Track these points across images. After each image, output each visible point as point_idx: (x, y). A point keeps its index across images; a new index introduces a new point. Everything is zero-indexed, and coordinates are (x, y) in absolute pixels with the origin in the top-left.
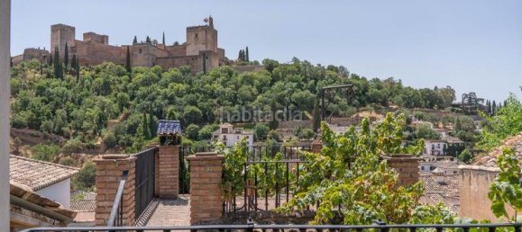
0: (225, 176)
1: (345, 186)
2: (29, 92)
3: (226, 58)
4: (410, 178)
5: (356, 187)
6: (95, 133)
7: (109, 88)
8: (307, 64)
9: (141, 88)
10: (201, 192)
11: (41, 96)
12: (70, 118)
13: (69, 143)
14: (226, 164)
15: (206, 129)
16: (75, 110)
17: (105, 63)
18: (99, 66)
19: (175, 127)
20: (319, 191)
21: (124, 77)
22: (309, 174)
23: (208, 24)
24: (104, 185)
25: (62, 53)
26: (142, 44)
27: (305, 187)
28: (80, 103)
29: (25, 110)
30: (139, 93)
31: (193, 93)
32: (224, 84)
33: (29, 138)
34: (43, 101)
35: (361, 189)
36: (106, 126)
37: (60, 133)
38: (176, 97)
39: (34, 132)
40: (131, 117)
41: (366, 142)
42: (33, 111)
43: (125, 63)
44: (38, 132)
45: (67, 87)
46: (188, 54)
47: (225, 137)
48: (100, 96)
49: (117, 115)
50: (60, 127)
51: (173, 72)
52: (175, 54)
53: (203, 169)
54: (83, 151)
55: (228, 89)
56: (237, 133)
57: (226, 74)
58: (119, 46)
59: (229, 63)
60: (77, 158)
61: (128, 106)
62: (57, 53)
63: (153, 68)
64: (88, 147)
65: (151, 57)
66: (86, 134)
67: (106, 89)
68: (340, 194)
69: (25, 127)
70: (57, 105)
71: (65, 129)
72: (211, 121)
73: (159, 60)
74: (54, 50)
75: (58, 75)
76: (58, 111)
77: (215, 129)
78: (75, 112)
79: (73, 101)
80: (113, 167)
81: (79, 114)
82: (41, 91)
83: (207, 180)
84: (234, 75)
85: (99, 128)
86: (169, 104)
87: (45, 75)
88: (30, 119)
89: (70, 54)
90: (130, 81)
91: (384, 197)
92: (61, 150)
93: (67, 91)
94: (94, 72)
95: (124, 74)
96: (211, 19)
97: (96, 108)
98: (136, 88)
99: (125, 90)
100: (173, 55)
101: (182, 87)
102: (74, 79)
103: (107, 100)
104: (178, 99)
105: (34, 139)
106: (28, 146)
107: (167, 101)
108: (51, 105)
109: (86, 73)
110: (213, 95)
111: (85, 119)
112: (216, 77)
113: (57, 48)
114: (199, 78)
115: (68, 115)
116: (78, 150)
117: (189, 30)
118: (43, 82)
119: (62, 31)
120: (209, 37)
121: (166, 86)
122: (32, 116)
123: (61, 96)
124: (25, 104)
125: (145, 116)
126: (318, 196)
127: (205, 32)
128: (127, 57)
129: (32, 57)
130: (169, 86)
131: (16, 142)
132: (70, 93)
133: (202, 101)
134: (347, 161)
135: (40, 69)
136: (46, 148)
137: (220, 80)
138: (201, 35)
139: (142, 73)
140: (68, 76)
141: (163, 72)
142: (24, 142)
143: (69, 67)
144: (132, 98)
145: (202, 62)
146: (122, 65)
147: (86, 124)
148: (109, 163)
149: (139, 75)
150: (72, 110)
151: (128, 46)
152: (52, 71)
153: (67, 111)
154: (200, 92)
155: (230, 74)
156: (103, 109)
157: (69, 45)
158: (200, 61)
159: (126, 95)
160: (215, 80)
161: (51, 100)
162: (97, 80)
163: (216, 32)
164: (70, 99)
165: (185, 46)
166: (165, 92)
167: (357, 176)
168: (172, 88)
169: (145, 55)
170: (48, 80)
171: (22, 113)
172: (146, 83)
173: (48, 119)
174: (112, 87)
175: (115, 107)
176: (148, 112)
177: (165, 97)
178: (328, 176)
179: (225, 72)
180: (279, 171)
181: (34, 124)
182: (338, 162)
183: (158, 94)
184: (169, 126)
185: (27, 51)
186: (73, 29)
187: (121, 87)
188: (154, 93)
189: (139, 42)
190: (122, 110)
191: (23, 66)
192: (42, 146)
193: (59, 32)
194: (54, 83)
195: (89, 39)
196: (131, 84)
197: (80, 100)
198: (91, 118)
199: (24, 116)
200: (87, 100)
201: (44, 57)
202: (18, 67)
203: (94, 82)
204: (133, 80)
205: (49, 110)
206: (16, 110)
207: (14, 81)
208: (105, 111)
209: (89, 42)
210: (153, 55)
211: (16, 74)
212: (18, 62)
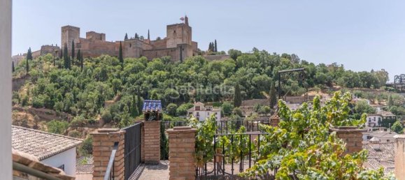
0: (198, 146)
1: (300, 154)
2: (45, 79)
3: (199, 50)
4: (355, 147)
5: (309, 155)
6: (95, 111)
7: (106, 76)
8: (265, 53)
9: (131, 75)
10: (178, 159)
11: (54, 82)
12: (76, 100)
13: (76, 119)
14: (199, 136)
15: (182, 107)
16: (80, 93)
17: (103, 56)
18: (98, 58)
19: (157, 106)
20: (277, 159)
21: (117, 66)
22: (268, 144)
23: (184, 22)
24: (99, 153)
25: (70, 48)
26: (131, 39)
27: (265, 155)
28: (83, 88)
29: (42, 94)
30: (129, 79)
31: (172, 78)
32: (197, 70)
33: (45, 116)
34: (55, 86)
35: (314, 157)
36: (104, 105)
37: (69, 111)
39: (49, 111)
40: (123, 98)
41: (317, 116)
42: (48, 95)
43: (118, 55)
44: (52, 111)
45: (74, 75)
46: (168, 47)
47: (198, 113)
48: (99, 82)
49: (112, 97)
50: (69, 106)
51: (156, 61)
52: (158, 47)
53: (179, 140)
54: (87, 126)
55: (200, 75)
56: (207, 110)
57: (199, 62)
59: (201, 53)
60: (82, 131)
61: (120, 89)
62: (66, 48)
63: (140, 59)
64: (90, 122)
65: (139, 50)
66: (88, 112)
67: (103, 76)
68: (296, 160)
69: (42, 107)
70: (67, 90)
71: (73, 108)
72: (187, 101)
73: (145, 52)
74: (64, 46)
75: (67, 66)
76: (67, 94)
77: (190, 107)
78: (82, 95)
79: (78, 86)
80: (106, 139)
82: (54, 78)
83: (183, 150)
84: (205, 63)
85: (99, 107)
86: (153, 87)
87: (57, 66)
88: (46, 101)
89: (76, 49)
90: (122, 69)
91: (334, 164)
92: (70, 125)
93: (74, 78)
94: (94, 63)
95: (117, 64)
96: (186, 19)
97: (96, 91)
98: (127, 75)
99: (119, 77)
100: (156, 48)
101: (164, 73)
102: (79, 68)
103: (105, 85)
104: (160, 83)
105: (49, 117)
106: (45, 122)
107: (151, 85)
108: (62, 89)
109: (88, 64)
110: (188, 80)
111: (88, 100)
112: (190, 65)
113: (66, 45)
114: (177, 66)
115: (75, 97)
116: (82, 125)
117: (169, 27)
118: (56, 72)
119: (70, 31)
120: (185, 32)
121: (151, 72)
122: (47, 98)
123: (70, 82)
124: (42, 89)
125: (134, 97)
126: (277, 162)
127: (182, 29)
128: (120, 50)
129: (47, 52)
130: (153, 73)
131: (36, 119)
132: (76, 80)
133: (179, 84)
134: (301, 133)
135: (53, 62)
136: (58, 124)
137: (194, 67)
138: (179, 31)
139: (132, 63)
140: (74, 67)
141: (148, 61)
142: (42, 119)
143: (75, 59)
144: (124, 83)
145: (179, 53)
146: (116, 57)
147: (88, 104)
148: (103, 136)
149: (129, 65)
150: (78, 94)
151: (121, 42)
152: (62, 63)
153: (74, 94)
154: (177, 77)
155: (202, 62)
156: (101, 92)
157: (75, 42)
158: (178, 52)
159: (119, 81)
160: (190, 67)
161: (62, 85)
162: (96, 69)
163: (190, 29)
164: (76, 84)
165: (165, 40)
166: (150, 78)
167: (310, 145)
168: (155, 74)
169: (134, 48)
170: (59, 70)
171: (40, 96)
172: (135, 71)
173: (60, 101)
174: (108, 74)
175: (111, 90)
176: (136, 94)
177: (150, 82)
178: (285, 146)
179: (197, 61)
180: (243, 142)
181: (49, 105)
182: (293, 134)
183: (144, 79)
184: (152, 105)
185: (43, 47)
186: (78, 29)
187: (115, 74)
188: (141, 79)
189: (129, 38)
190: (116, 93)
191: (40, 59)
192: (54, 122)
193: (67, 32)
194: (64, 72)
195: (91, 37)
196: (123, 72)
197: (84, 85)
198: (92, 99)
199: (41, 99)
200: (89, 85)
201: (56, 52)
202: (36, 60)
203: (94, 71)
204: (124, 68)
205: (60, 94)
206: (36, 94)
207: (33, 71)
208: (103, 93)
209: (91, 39)
210: (140, 48)
211: (35, 66)
212: (37, 56)
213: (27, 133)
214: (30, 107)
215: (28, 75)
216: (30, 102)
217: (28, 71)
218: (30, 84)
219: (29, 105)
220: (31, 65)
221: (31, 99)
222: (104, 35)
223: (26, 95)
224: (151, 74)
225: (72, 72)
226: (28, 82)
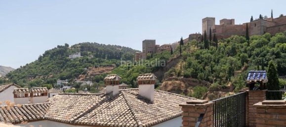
2: (192, 58)
6: (227, 79)
7: (235, 51)
9: (256, 49)
11: (198, 59)
12: (213, 71)
13: (212, 85)
16: (216, 66)
18: (229, 38)
21: (245, 43)
25: (208, 34)
26: (256, 20)
28: (218, 62)
29: (190, 68)
30: (254, 52)
33: (192, 83)
34: (198, 62)
36: (233, 75)
37: (208, 80)
38: (281, 53)
39: (194, 80)
40: (249, 68)
42: (194, 68)
43: (245, 35)
44: (196, 79)
45: (211, 53)
48: (230, 57)
49: (240, 68)
50: (208, 76)
51: (279, 35)
52: (281, 23)
54: (220, 90)
58: (242, 24)
60: (217, 94)
61: (247, 62)
63: (264, 35)
64: (223, 87)
65: (263, 28)
66: (221, 80)
67: (233, 52)
69: (190, 77)
70: (206, 64)
71: (210, 77)
73: (268, 29)
74: (204, 33)
75: (206, 47)
76: (207, 67)
78: (217, 67)
79: (214, 61)
80: (193, 110)
81: (218, 68)
82: (197, 57)
85: (230, 76)
86: (276, 58)
87: (199, 48)
88: (192, 73)
89: (212, 34)
90: (248, 45)
92: (209, 89)
93: (211, 55)
94: (226, 43)
95: (244, 42)
97: (228, 64)
98: (253, 49)
99: (245, 51)
100: (279, 24)
102: (215, 48)
103: (234, 59)
105: (194, 84)
106: (191, 87)
107: (274, 56)
108: (203, 64)
109: (221, 44)
111: (221, 71)
113: (205, 32)
115: (212, 69)
116: (217, 90)
118: (199, 52)
119: (208, 21)
121: (274, 46)
122: (193, 71)
123: (208, 58)
125: (258, 67)
128: (246, 30)
129: (193, 38)
130: (276, 46)
131: (186, 85)
132: (213, 56)
135: (197, 45)
136: (200, 88)
139: (256, 39)
140: (211, 47)
141: (272, 36)
142: (190, 85)
143: (212, 42)
144: (250, 56)
146: (243, 36)
147: (221, 74)
149: (255, 41)
150: (214, 66)
151: (247, 24)
152: (203, 45)
153: (212, 67)
156: (231, 64)
157: (212, 29)
159: (246, 55)
161: (203, 61)
162: (228, 47)
164: (213, 60)
166: (273, 50)
168: (278, 47)
169: (258, 27)
170: (201, 51)
171: (189, 70)
172: (259, 45)
173: (201, 72)
174: (237, 50)
175: (239, 63)
176: (261, 65)
177: (273, 53)
181: (194, 75)
183: (268, 52)
185: (190, 36)
186: (214, 19)
187: (242, 50)
188: (265, 52)
189: (254, 19)
190: (243, 64)
191: (189, 44)
192: (198, 87)
193: (206, 22)
194: (204, 52)
195: (223, 23)
196: (249, 47)
197: (218, 60)
198: (225, 70)
199: (189, 71)
200: (222, 60)
201: (199, 38)
202: (186, 45)
203: (226, 49)
204: (250, 44)
205: (202, 67)
206: (186, 68)
207: (184, 53)
208: (233, 66)
209: (223, 25)
210: (264, 26)
211: (185, 49)
212: (186, 42)
213: (171, 96)
214: (182, 77)
215: (181, 55)
216: (182, 74)
217: (181, 53)
218: (182, 62)
219: (182, 76)
220: (182, 49)
221: (183, 72)
222: (234, 20)
223: (180, 69)
224: (274, 47)
225: (210, 51)
226: (181, 60)
